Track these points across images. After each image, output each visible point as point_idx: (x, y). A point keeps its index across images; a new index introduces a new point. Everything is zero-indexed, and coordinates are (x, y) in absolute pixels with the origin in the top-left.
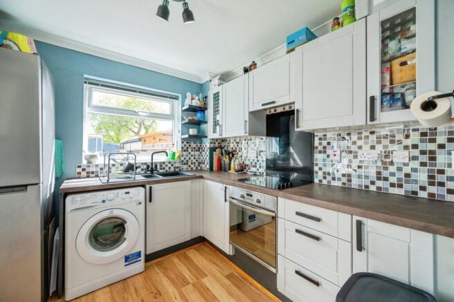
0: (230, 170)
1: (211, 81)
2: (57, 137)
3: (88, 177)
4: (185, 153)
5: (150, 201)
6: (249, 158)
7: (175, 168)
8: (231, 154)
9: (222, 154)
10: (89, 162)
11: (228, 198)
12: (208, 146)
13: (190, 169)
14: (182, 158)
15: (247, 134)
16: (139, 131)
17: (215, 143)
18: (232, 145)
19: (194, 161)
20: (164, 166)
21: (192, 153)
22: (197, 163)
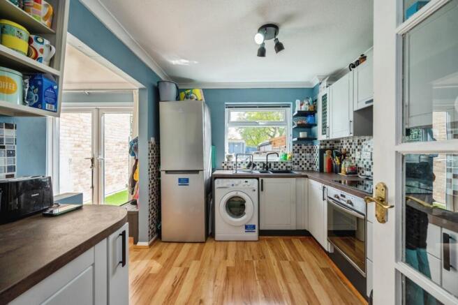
0: (340, 172)
1: (320, 83)
2: (213, 144)
3: (228, 170)
4: (296, 155)
5: (262, 190)
6: (362, 160)
7: (287, 167)
8: (343, 156)
9: (332, 155)
10: (228, 160)
11: (326, 197)
12: (318, 148)
13: (301, 169)
14: (293, 159)
15: (352, 135)
16: (274, 135)
17: (326, 145)
18: (345, 147)
19: (305, 162)
20: (277, 165)
21: (303, 155)
22: (308, 164)
